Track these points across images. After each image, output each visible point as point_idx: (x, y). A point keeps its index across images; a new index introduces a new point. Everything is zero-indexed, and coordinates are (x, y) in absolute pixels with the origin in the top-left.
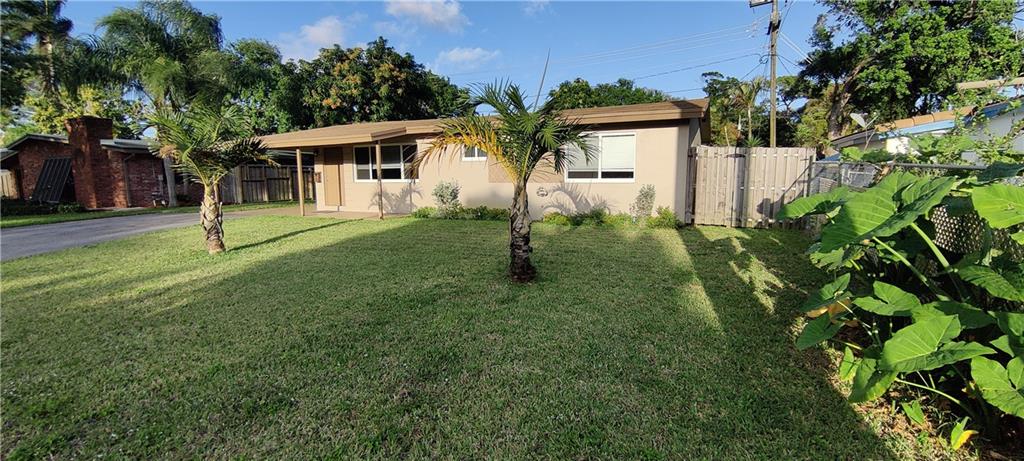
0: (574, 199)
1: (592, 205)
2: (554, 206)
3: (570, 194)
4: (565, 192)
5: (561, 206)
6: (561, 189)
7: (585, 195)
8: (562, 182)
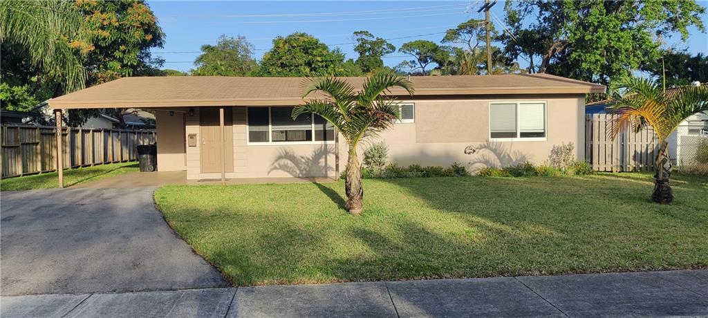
0: (498, 155)
1: (514, 160)
2: (480, 162)
3: (494, 151)
4: (491, 149)
5: (486, 162)
6: (488, 147)
7: (508, 152)
8: (487, 141)
